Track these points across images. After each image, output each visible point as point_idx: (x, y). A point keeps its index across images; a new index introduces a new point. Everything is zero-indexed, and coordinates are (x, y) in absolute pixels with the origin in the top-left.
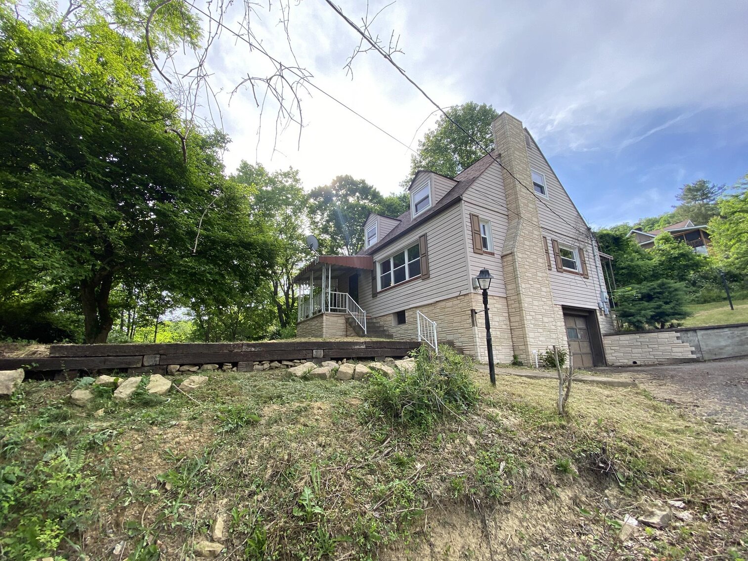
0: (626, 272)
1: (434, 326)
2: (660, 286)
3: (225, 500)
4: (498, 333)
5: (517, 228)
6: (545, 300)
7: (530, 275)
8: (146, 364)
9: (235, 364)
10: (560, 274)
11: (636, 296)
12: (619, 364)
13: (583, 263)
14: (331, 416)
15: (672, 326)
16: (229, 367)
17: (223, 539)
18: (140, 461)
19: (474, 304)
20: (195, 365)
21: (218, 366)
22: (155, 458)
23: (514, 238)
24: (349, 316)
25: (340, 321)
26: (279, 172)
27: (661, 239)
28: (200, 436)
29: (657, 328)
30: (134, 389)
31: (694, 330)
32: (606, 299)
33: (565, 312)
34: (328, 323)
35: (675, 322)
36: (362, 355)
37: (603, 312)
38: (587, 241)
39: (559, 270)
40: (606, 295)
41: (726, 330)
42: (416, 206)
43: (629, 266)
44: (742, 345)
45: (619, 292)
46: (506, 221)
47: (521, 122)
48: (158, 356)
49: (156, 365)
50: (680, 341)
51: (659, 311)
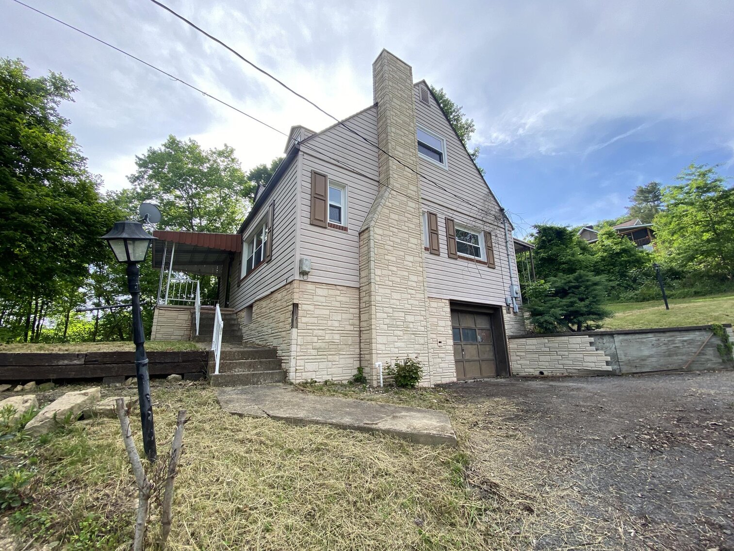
0: (567, 267)
2: (576, 279)
6: (413, 292)
7: (393, 259)
10: (452, 261)
11: (549, 291)
12: (524, 374)
13: (489, 249)
15: (588, 328)
19: (299, 296)
23: (376, 209)
26: (214, 150)
27: (604, 234)
29: (573, 331)
31: (611, 334)
32: (517, 293)
33: (453, 308)
35: (590, 323)
37: (511, 309)
38: (496, 224)
39: (451, 256)
40: (517, 288)
41: (650, 335)
43: (570, 260)
44: (669, 356)
46: (376, 188)
47: (411, 68)
50: (594, 348)
51: (571, 309)
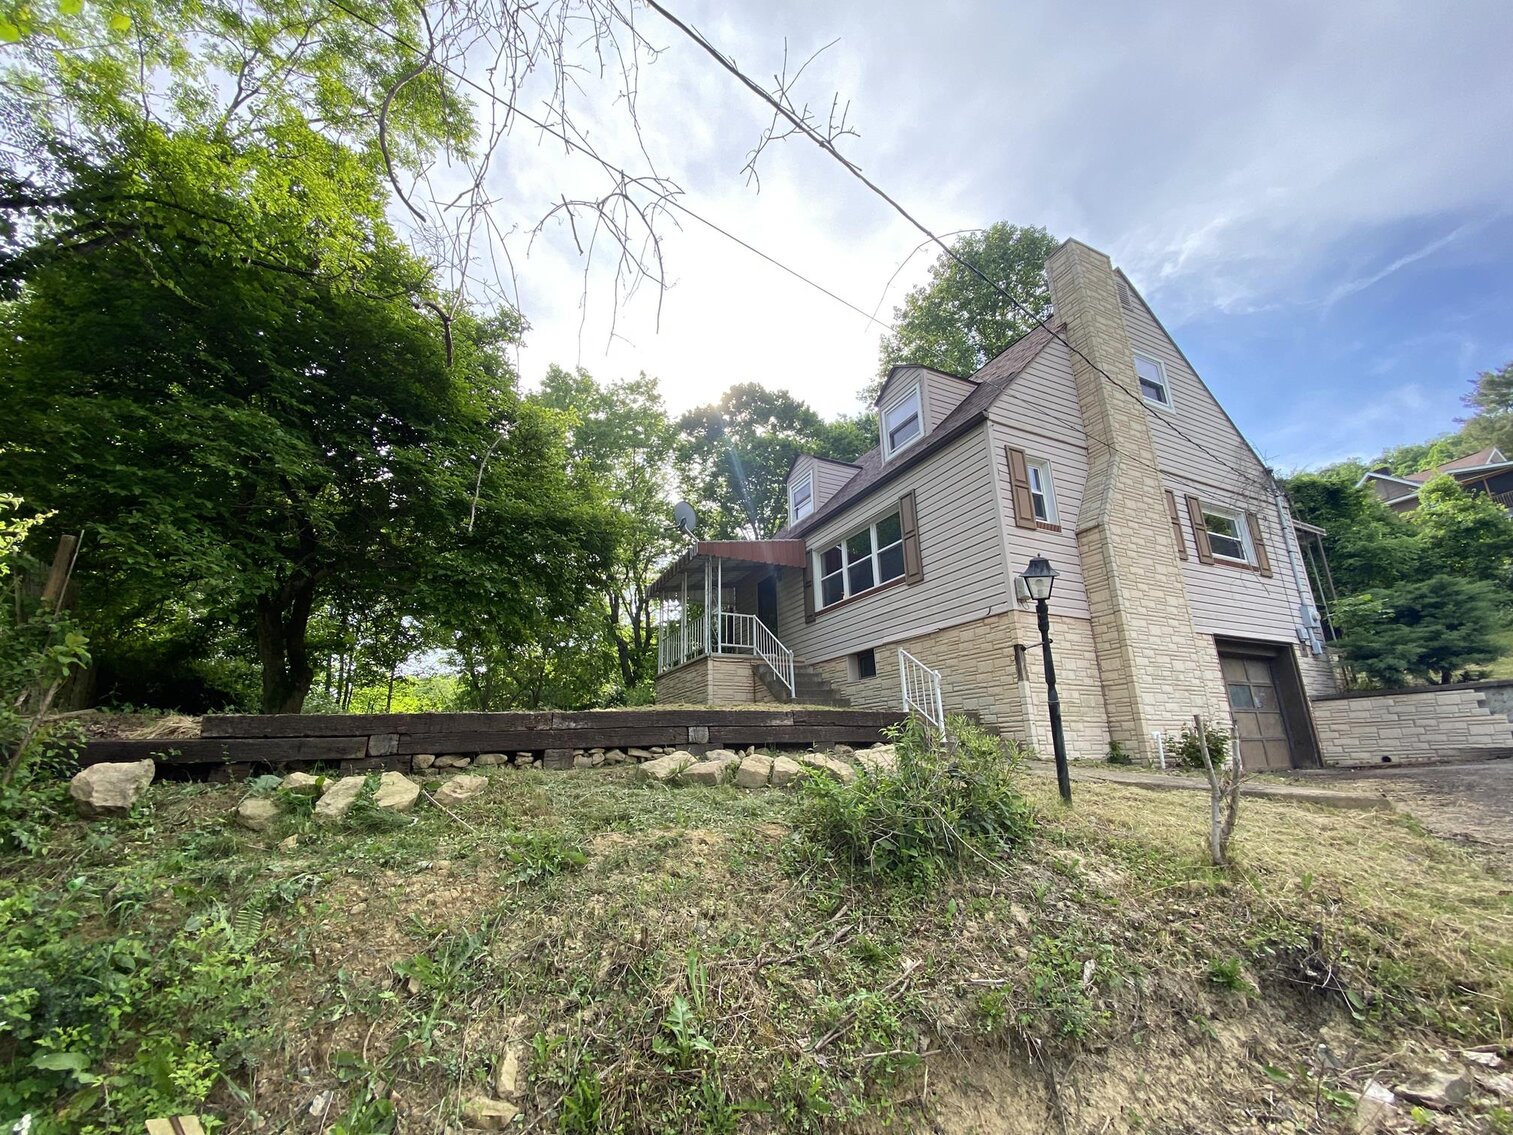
0: (1358, 564)
1: (937, 680)
2: (1435, 590)
3: (521, 1018)
4: (1076, 694)
5: (1106, 473)
6: (1175, 623)
7: (1141, 572)
8: (373, 752)
9: (538, 755)
10: (1206, 568)
11: (1383, 614)
12: (1350, 763)
13: (1259, 544)
14: (725, 858)
15: (1466, 677)
16: (527, 759)
17: (517, 1094)
18: (362, 935)
19: (1020, 633)
20: (464, 755)
21: (506, 758)
22: (390, 930)
23: (1102, 496)
24: (759, 662)
25: (742, 672)
26: (620, 383)
27: (1433, 491)
28: (473, 892)
29: (1434, 683)
30: (352, 799)
32: (1315, 620)
33: (1222, 649)
34: (718, 676)
35: (1473, 668)
36: (786, 739)
37: (1308, 649)
38: (1264, 498)
39: (1205, 560)
40: (1313, 611)
42: (892, 436)
43: (1365, 550)
45: (1344, 605)
46: (1084, 459)
47: (1108, 258)
48: (396, 737)
49: (391, 754)
50: (1486, 710)
51: (1436, 644)
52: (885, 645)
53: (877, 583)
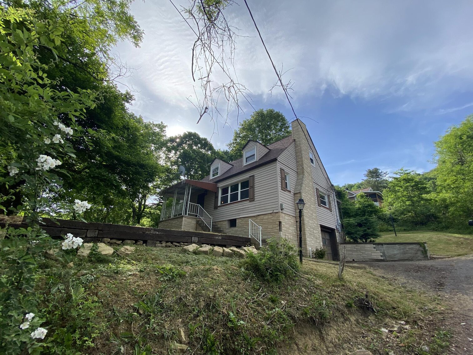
1: (260, 229)
2: (365, 220)
3: (180, 320)
4: (292, 237)
5: (302, 179)
6: (314, 220)
7: (308, 206)
8: (88, 236)
9: (145, 242)
10: (319, 207)
11: (355, 224)
13: (330, 203)
14: (225, 274)
15: (371, 241)
16: (141, 243)
17: (187, 342)
18: (117, 296)
19: (281, 218)
20: (119, 240)
21: (134, 242)
22: (126, 294)
23: (301, 185)
24: (199, 220)
25: (193, 222)
26: (152, 123)
27: (360, 196)
28: (151, 282)
29: (363, 242)
30: (90, 251)
31: (382, 244)
32: (340, 224)
33: (322, 229)
34: (185, 223)
35: (372, 239)
37: (338, 231)
38: (331, 192)
39: (319, 205)
40: (339, 221)
41: (397, 245)
42: (247, 159)
44: (404, 254)
45: (346, 220)
46: (297, 175)
47: (305, 126)
48: (97, 231)
49: (95, 237)
50: (375, 250)
51: (365, 232)
52: (240, 218)
53: (239, 200)
